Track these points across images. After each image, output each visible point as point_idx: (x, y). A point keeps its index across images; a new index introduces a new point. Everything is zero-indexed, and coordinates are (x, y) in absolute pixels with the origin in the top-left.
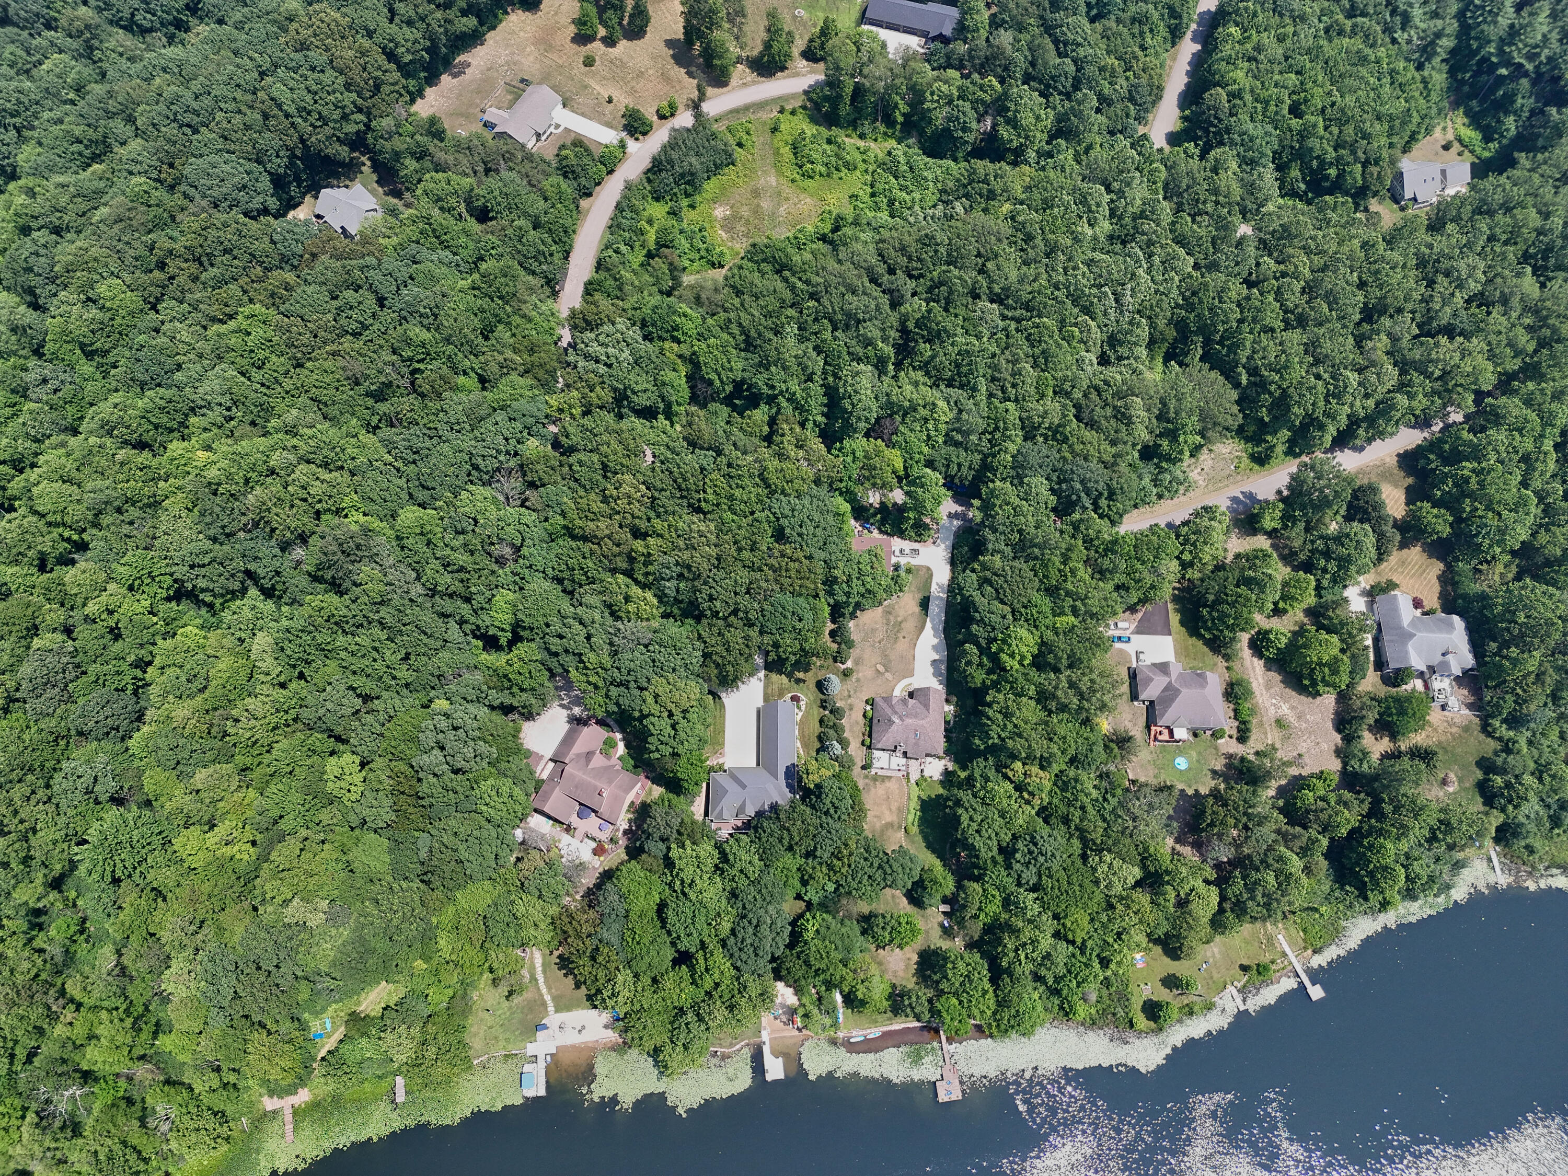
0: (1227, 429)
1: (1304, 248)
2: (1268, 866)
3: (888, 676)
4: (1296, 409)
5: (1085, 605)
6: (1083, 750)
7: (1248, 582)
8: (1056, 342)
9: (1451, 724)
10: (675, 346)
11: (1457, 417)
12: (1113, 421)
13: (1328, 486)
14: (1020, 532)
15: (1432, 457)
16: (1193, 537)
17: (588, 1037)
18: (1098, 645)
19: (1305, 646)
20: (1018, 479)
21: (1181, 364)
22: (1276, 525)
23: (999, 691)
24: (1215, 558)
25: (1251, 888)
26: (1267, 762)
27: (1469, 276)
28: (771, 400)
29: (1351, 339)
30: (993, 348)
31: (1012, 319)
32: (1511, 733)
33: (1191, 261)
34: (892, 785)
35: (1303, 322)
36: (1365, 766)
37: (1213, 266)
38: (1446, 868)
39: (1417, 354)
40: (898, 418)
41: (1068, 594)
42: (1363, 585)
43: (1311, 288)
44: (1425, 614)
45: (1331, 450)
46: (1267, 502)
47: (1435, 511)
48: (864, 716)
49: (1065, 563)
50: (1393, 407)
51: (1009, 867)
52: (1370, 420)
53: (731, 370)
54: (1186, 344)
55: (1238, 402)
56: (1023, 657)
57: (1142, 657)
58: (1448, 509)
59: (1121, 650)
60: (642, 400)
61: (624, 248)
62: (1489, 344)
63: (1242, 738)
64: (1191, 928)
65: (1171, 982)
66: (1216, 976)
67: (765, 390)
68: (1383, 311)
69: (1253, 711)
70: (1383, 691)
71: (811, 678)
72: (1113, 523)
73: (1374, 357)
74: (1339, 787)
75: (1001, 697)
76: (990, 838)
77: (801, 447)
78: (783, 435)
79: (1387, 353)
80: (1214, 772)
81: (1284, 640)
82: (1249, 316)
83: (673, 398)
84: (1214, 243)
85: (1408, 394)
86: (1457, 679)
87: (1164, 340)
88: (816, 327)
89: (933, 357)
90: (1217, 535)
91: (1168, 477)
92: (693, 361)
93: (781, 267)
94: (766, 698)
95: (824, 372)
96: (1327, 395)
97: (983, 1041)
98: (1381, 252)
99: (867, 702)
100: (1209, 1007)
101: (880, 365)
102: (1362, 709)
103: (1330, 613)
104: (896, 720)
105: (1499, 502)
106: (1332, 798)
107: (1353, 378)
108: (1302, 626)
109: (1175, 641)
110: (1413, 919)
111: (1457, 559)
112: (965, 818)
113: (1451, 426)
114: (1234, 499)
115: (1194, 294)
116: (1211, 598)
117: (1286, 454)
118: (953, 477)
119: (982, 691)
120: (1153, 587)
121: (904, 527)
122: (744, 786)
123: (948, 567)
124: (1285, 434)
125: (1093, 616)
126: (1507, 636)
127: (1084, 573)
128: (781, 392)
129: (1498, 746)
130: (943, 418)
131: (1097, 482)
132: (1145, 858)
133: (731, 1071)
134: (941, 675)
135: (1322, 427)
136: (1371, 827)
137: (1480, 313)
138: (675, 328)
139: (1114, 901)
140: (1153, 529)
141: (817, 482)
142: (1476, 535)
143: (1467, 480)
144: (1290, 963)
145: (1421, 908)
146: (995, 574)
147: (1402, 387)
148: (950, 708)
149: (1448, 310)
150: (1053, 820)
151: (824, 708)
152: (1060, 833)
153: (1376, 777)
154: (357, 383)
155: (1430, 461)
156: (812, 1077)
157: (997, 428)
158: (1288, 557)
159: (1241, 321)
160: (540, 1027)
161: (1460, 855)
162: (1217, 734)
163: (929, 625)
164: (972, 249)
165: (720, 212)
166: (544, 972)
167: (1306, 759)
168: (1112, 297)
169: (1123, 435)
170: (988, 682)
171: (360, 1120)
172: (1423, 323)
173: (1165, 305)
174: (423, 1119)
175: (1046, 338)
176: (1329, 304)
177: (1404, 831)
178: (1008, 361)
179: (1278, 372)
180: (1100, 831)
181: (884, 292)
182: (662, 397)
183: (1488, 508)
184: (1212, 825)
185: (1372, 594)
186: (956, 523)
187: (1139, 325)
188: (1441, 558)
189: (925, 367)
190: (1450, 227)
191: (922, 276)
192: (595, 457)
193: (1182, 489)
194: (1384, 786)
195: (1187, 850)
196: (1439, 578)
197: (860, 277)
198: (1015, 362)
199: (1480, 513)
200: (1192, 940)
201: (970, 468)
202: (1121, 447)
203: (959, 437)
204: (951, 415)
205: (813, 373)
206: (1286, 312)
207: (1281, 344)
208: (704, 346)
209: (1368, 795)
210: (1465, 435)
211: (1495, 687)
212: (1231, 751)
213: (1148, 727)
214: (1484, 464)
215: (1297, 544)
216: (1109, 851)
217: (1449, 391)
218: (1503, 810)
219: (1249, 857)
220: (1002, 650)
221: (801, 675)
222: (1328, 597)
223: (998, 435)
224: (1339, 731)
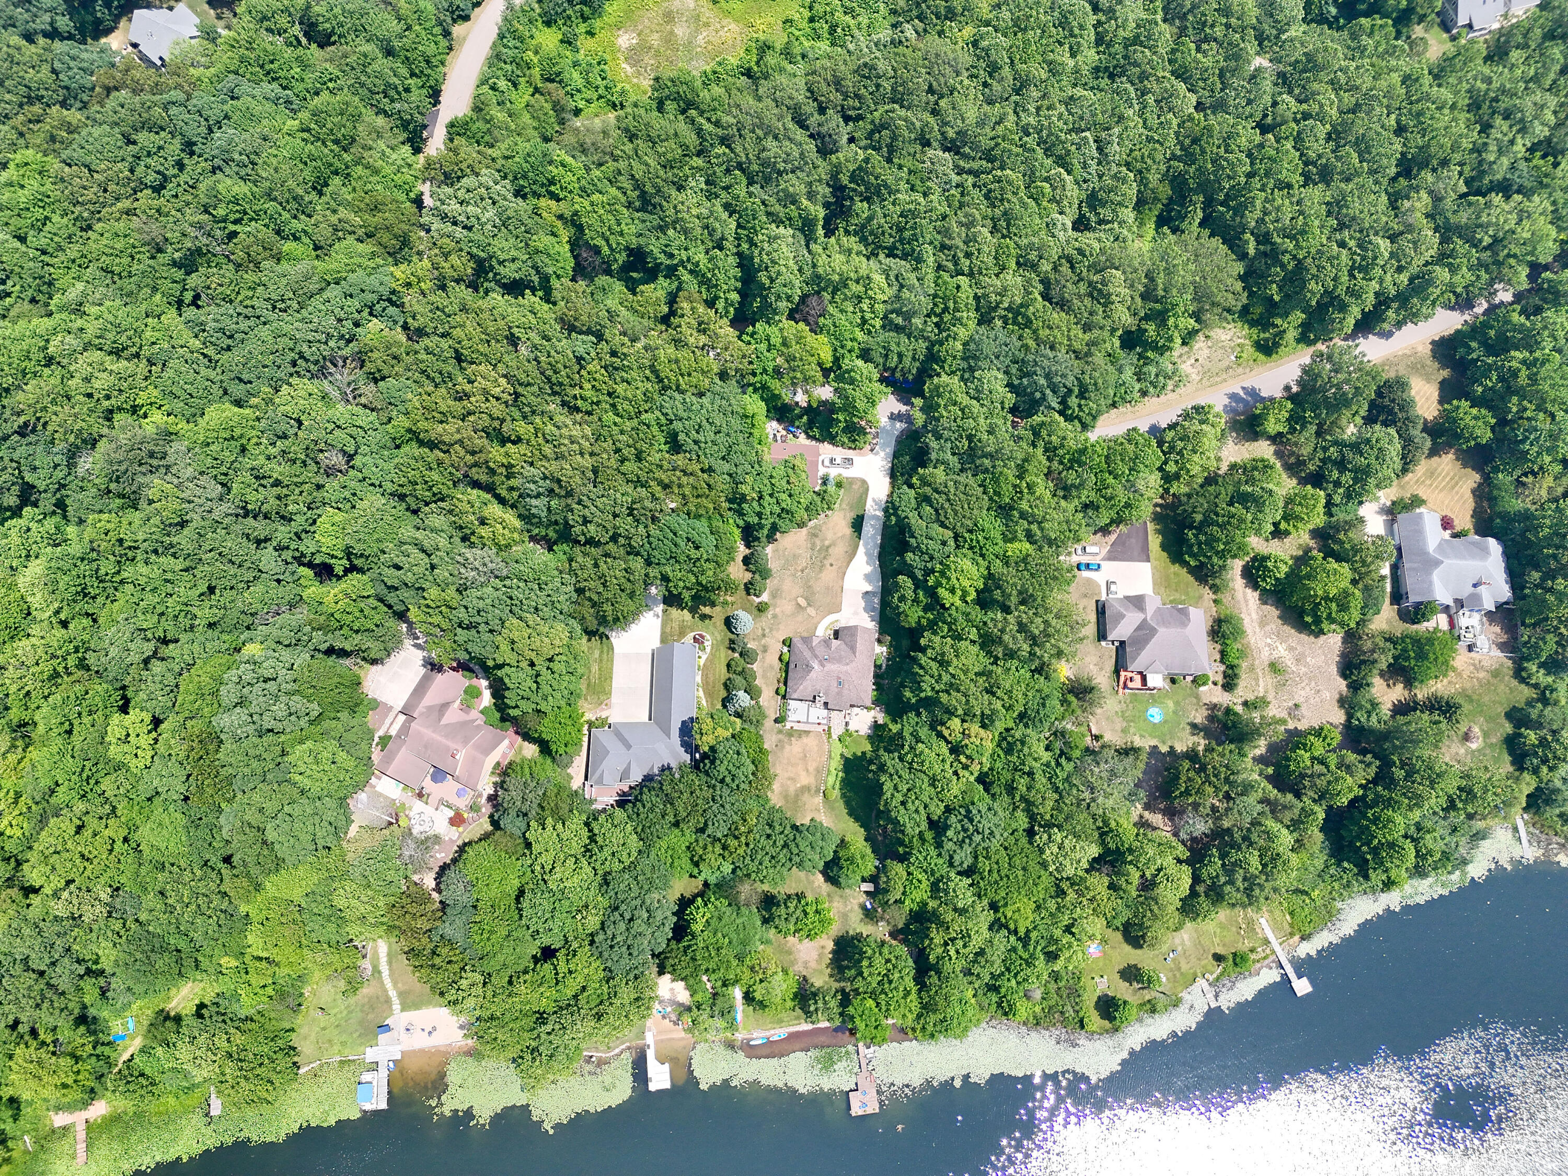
0: (1229, 311)
1: (1332, 82)
2: (1251, 844)
3: (811, 611)
4: (1312, 285)
5: (1042, 529)
6: (1033, 705)
7: (1242, 498)
8: (1021, 200)
9: (1477, 667)
10: (553, 203)
11: (1505, 296)
12: (1087, 301)
13: (1347, 381)
14: (970, 438)
15: (1474, 344)
16: (1180, 444)
17: (439, 1040)
18: (1055, 578)
19: (1309, 577)
20: (968, 372)
21: (1174, 231)
22: (1282, 428)
23: (935, 633)
24: (1205, 469)
25: (1229, 870)
26: (1256, 716)
27: (1536, 117)
28: (671, 272)
29: (1384, 198)
30: (943, 208)
31: (970, 172)
32: (1550, 679)
33: (1193, 99)
34: (810, 742)
35: (1326, 175)
36: (1374, 719)
37: (1220, 106)
38: (1463, 841)
39: (1463, 217)
40: (826, 296)
41: (1023, 515)
42: (1383, 501)
43: (1338, 133)
44: (1455, 536)
45: (1353, 336)
46: (1272, 400)
47: (1474, 411)
48: (780, 659)
49: (1020, 477)
50: (1430, 283)
51: (939, 845)
52: (1403, 298)
53: (621, 234)
54: (1182, 205)
55: (1241, 278)
56: (965, 593)
57: (1113, 588)
58: (1490, 408)
59: (1089, 581)
60: (509, 272)
61: (502, 84)
62: (1554, 203)
63: (1229, 684)
64: (1155, 917)
65: (1131, 974)
66: (1184, 967)
67: (662, 258)
68: (1424, 164)
69: (1243, 654)
70: (1400, 628)
71: (718, 613)
72: (1085, 427)
73: (1410, 220)
74: (1341, 746)
75: (937, 639)
76: (917, 811)
77: (704, 332)
78: (682, 316)
79: (1427, 216)
80: (1194, 726)
81: (1284, 569)
82: (1261, 167)
83: (550, 270)
84: (1221, 76)
85: (1450, 265)
86: (1489, 614)
87: (1157, 199)
88: (726, 180)
89: (870, 219)
90: (1209, 441)
91: (1153, 370)
92: (574, 222)
93: (687, 105)
94: (663, 640)
95: (738, 238)
96: (1353, 268)
97: (906, 1044)
98: (1426, 88)
99: (784, 642)
100: (1176, 1003)
101: (806, 228)
102: (1373, 651)
103: (1341, 536)
104: (816, 665)
105: (1554, 401)
106: (1333, 760)
107: (1384, 245)
108: (1308, 550)
109: (1154, 568)
110: (1421, 900)
111: (1496, 470)
112: (888, 787)
113: (1498, 306)
114: (1233, 397)
115: (1195, 141)
116: (1198, 517)
117: (1298, 341)
118: (894, 370)
119: (915, 634)
120: (1128, 505)
121: (834, 431)
122: (628, 747)
123: (888, 480)
124: (1298, 316)
125: (1051, 543)
126: (1553, 564)
127: (1044, 488)
128: (682, 262)
129: (1532, 694)
130: (881, 297)
131: (1064, 376)
132: (1104, 832)
133: (608, 1080)
134: (873, 609)
135: (1343, 308)
136: (1377, 795)
137: (1544, 165)
138: (552, 182)
139: (1065, 885)
140: (1131, 435)
141: (723, 376)
142: (1523, 441)
143: (1515, 374)
144: (1273, 952)
145: (1431, 886)
146: (936, 491)
147: (1443, 258)
148: (881, 651)
149: (1505, 162)
150: (996, 789)
151: (733, 650)
152: (1002, 803)
153: (1386, 736)
154: (160, 250)
155: (1470, 350)
156: (704, 1086)
157: (946, 310)
158: (1294, 467)
159: (1250, 175)
160: (384, 1028)
161: (1479, 825)
162: (1198, 681)
163: (861, 550)
164: (922, 82)
165: (625, 40)
166: (390, 963)
167: (1304, 710)
168: (1094, 146)
169: (1099, 318)
170: (924, 622)
171: (167, 1136)
172: (1473, 178)
173: (1159, 157)
174: (242, 1135)
175: (1009, 196)
176: (1360, 155)
177: (1417, 801)
178: (961, 224)
179: (1292, 238)
180: (1050, 804)
181: (811, 136)
182: (535, 267)
183: (1539, 408)
184: (1187, 793)
185: (1392, 512)
186: (899, 426)
187: (1124, 180)
188: (1477, 468)
189: (861, 233)
190: (1516, 55)
191: (860, 118)
192: (445, 344)
193: (1170, 384)
194: (1394, 746)
195: (1157, 819)
196: (1473, 492)
197: (780, 118)
198: (969, 225)
199: (1528, 414)
200: (1156, 930)
201: (914, 359)
202: (1096, 333)
203: (900, 321)
204: (890, 292)
205: (723, 238)
206: (1306, 164)
207: (1299, 203)
208: (586, 204)
209: (1376, 757)
210: (1516, 318)
211: (1534, 625)
212: (1215, 700)
213: (1117, 672)
214: (1538, 354)
215: (1306, 451)
216: (1060, 827)
217: (1499, 264)
218: (1536, 771)
219: (1229, 831)
220: (940, 585)
221: (707, 610)
222: (1340, 516)
223: (947, 317)
224: (1344, 676)
